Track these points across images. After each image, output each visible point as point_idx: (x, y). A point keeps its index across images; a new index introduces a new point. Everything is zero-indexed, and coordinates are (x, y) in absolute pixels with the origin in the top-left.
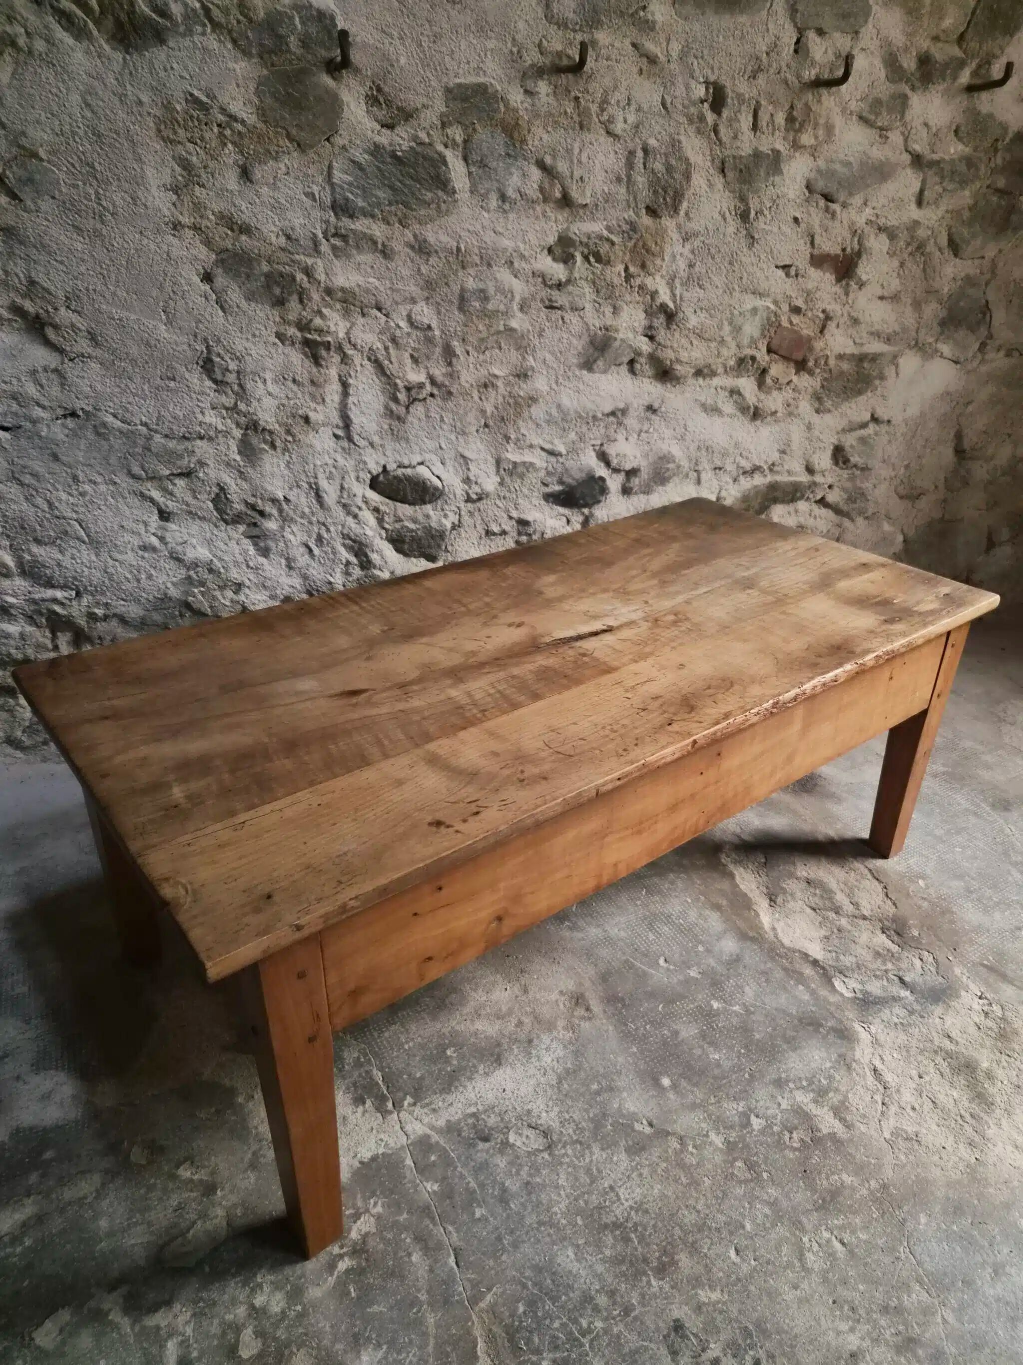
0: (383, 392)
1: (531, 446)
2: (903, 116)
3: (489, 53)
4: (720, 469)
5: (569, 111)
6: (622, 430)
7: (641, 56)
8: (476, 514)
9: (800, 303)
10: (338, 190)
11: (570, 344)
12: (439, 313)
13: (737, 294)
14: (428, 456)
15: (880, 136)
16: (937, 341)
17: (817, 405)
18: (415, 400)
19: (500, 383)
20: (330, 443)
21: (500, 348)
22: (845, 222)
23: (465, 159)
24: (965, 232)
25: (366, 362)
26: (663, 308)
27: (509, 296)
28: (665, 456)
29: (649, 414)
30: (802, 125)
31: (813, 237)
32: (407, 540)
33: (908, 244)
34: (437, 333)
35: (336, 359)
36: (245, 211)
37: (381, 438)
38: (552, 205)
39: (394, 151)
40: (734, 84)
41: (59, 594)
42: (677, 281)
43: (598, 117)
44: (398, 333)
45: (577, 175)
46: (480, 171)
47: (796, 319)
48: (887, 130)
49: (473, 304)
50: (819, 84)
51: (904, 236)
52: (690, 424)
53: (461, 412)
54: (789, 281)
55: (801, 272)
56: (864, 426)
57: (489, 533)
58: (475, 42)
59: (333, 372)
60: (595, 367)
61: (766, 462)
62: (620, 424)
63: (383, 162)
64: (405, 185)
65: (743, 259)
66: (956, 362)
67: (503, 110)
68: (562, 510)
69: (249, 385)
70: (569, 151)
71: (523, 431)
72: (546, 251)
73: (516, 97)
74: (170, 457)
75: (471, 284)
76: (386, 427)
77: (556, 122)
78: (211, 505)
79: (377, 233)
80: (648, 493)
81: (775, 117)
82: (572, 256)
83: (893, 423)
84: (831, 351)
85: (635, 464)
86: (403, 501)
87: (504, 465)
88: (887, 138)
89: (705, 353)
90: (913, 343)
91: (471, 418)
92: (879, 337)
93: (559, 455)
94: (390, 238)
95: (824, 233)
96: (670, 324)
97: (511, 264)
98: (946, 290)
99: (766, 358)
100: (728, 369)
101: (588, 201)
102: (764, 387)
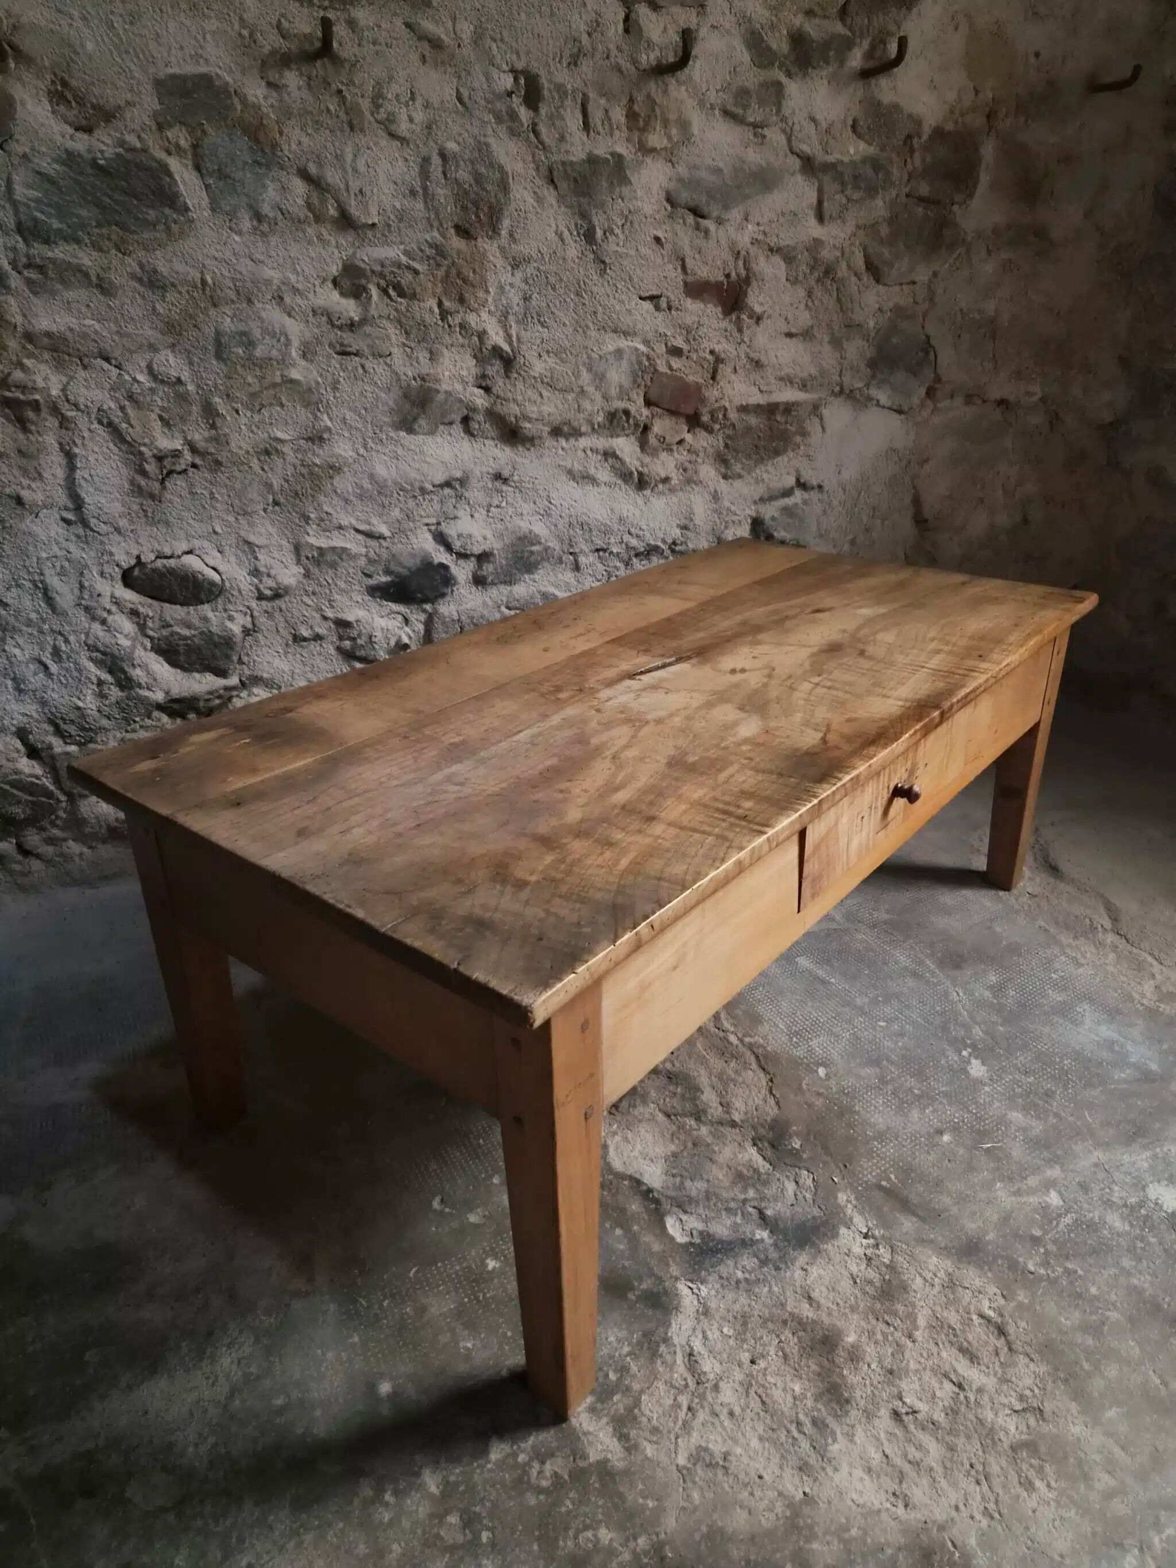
0: (126, 464)
1: (340, 527)
2: (779, 111)
3: (208, 37)
4: (605, 550)
5: (332, 108)
6: (462, 505)
7: (420, 39)
8: (277, 615)
9: (679, 342)
10: (22, 209)
11: (377, 399)
12: (191, 363)
13: (593, 333)
14: (196, 543)
15: (755, 135)
16: (868, 385)
17: (723, 470)
18: (170, 473)
19: (287, 449)
20: (60, 531)
21: (282, 406)
22: (723, 242)
23: (198, 168)
24: (886, 252)
25: (96, 427)
26: (497, 351)
27: (283, 339)
28: (526, 537)
29: (498, 483)
30: (647, 123)
31: (683, 260)
32: (181, 649)
33: (813, 268)
34: (191, 388)
35: (52, 422)
37: (131, 521)
38: (329, 226)
39: (94, 160)
40: (550, 72)
42: (511, 318)
43: (372, 114)
44: (136, 389)
45: (355, 186)
46: (221, 184)
47: (676, 363)
48: (762, 128)
49: (234, 350)
50: (664, 70)
51: (804, 257)
52: (554, 495)
53: (238, 486)
54: (660, 316)
55: (675, 304)
56: (787, 493)
57: (297, 639)
58: (188, 22)
59: (50, 440)
60: (416, 427)
61: (664, 541)
62: (460, 497)
63: (81, 173)
64: (116, 201)
65: (595, 289)
66: (900, 412)
67: (239, 107)
68: (395, 607)
70: (339, 157)
71: (326, 508)
72: (330, 285)
73: (256, 91)
75: (228, 324)
76: (135, 507)
77: (317, 122)
79: (87, 262)
80: (510, 583)
81: (610, 113)
82: (365, 289)
83: (826, 488)
84: (730, 401)
85: (486, 547)
86: (172, 601)
87: (306, 552)
88: (764, 137)
89: (561, 406)
90: (837, 389)
91: (253, 493)
92: (791, 383)
93: (380, 537)
94: (108, 269)
95: (697, 256)
96: (509, 371)
97: (279, 298)
98: (872, 324)
99: (645, 412)
100: (596, 427)
101: (375, 221)
102: (647, 448)
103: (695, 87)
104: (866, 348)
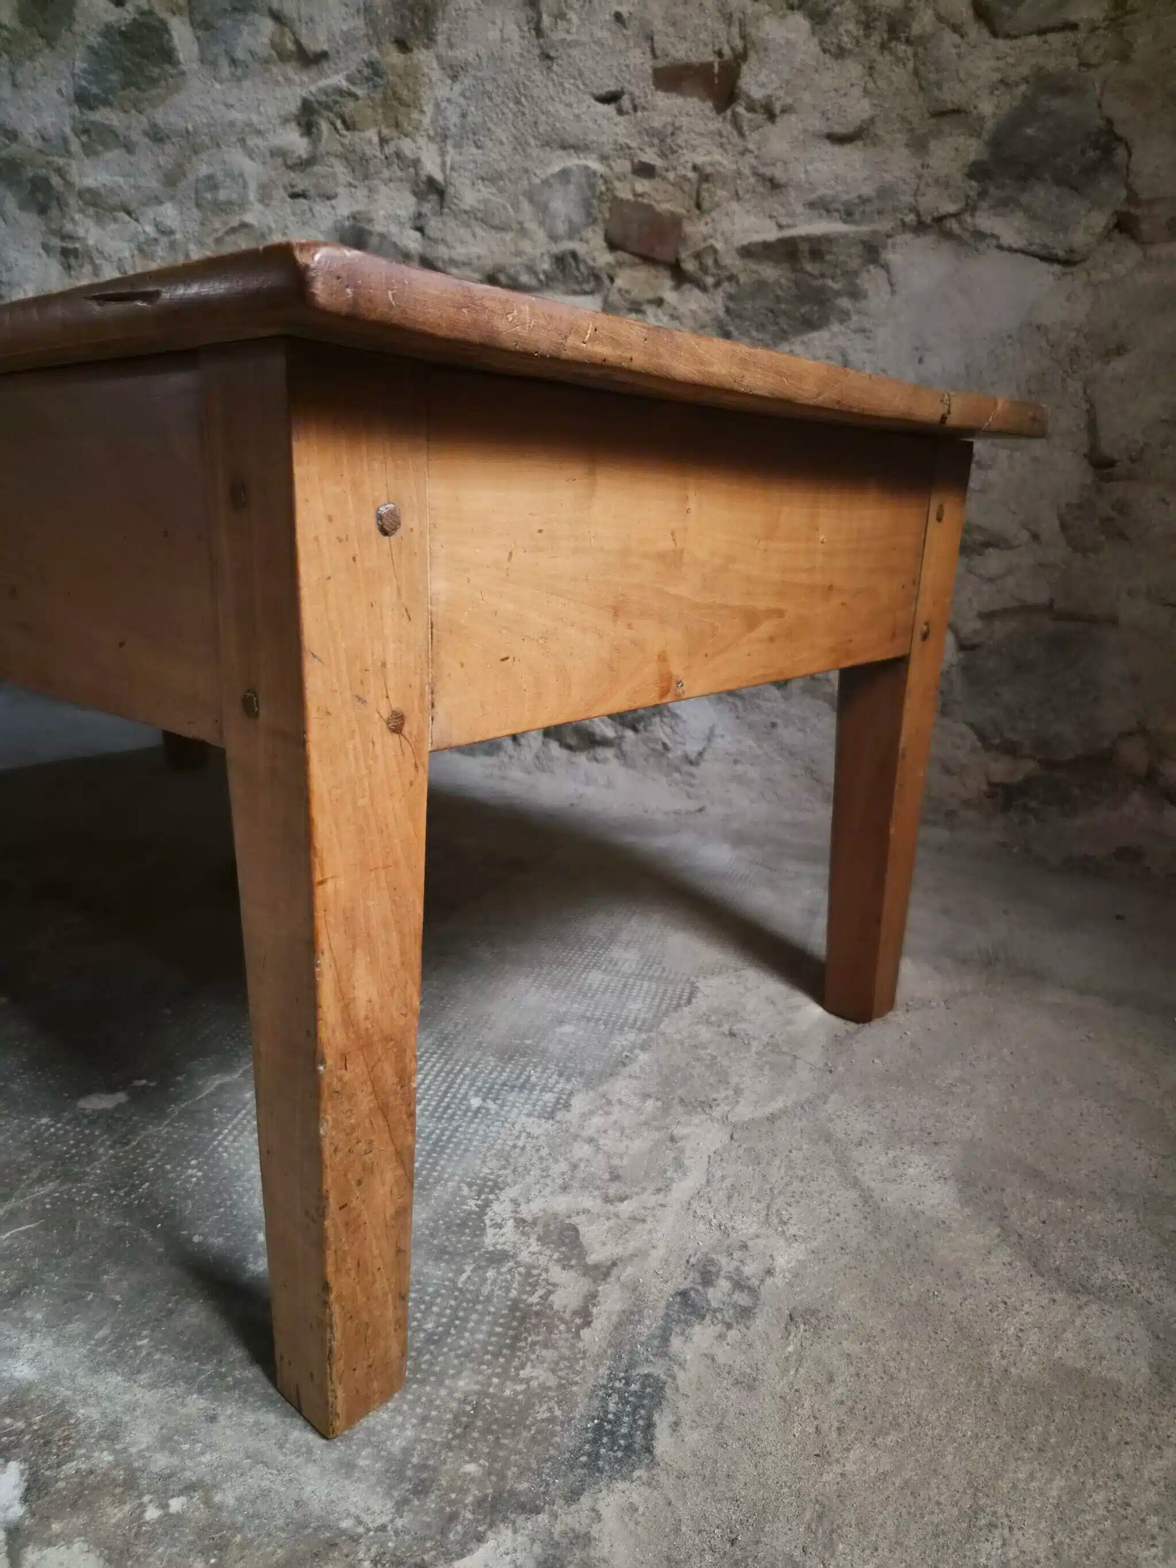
9: (650, 156)
10: (78, 80)
12: (181, 213)
13: (535, 151)
16: (971, 208)
23: (192, 24)
26: (431, 181)
27: (241, 180)
31: (652, 39)
33: (868, 27)
36: (13, 116)
38: (294, 63)
39: (121, 29)
42: (450, 142)
44: (142, 238)
45: (306, 13)
46: (207, 34)
47: (642, 185)
49: (206, 195)
54: (623, 121)
55: (641, 101)
63: (113, 41)
64: (133, 63)
65: (536, 92)
72: (293, 126)
75: (204, 170)
79: (116, 124)
82: (317, 124)
84: (726, 241)
89: (494, 249)
90: (910, 218)
92: (828, 211)
94: (128, 128)
95: (671, 30)
96: (442, 207)
97: (242, 141)
98: (986, 107)
99: (604, 258)
100: (542, 277)
101: (326, 47)
102: (608, 308)
104: (973, 149)
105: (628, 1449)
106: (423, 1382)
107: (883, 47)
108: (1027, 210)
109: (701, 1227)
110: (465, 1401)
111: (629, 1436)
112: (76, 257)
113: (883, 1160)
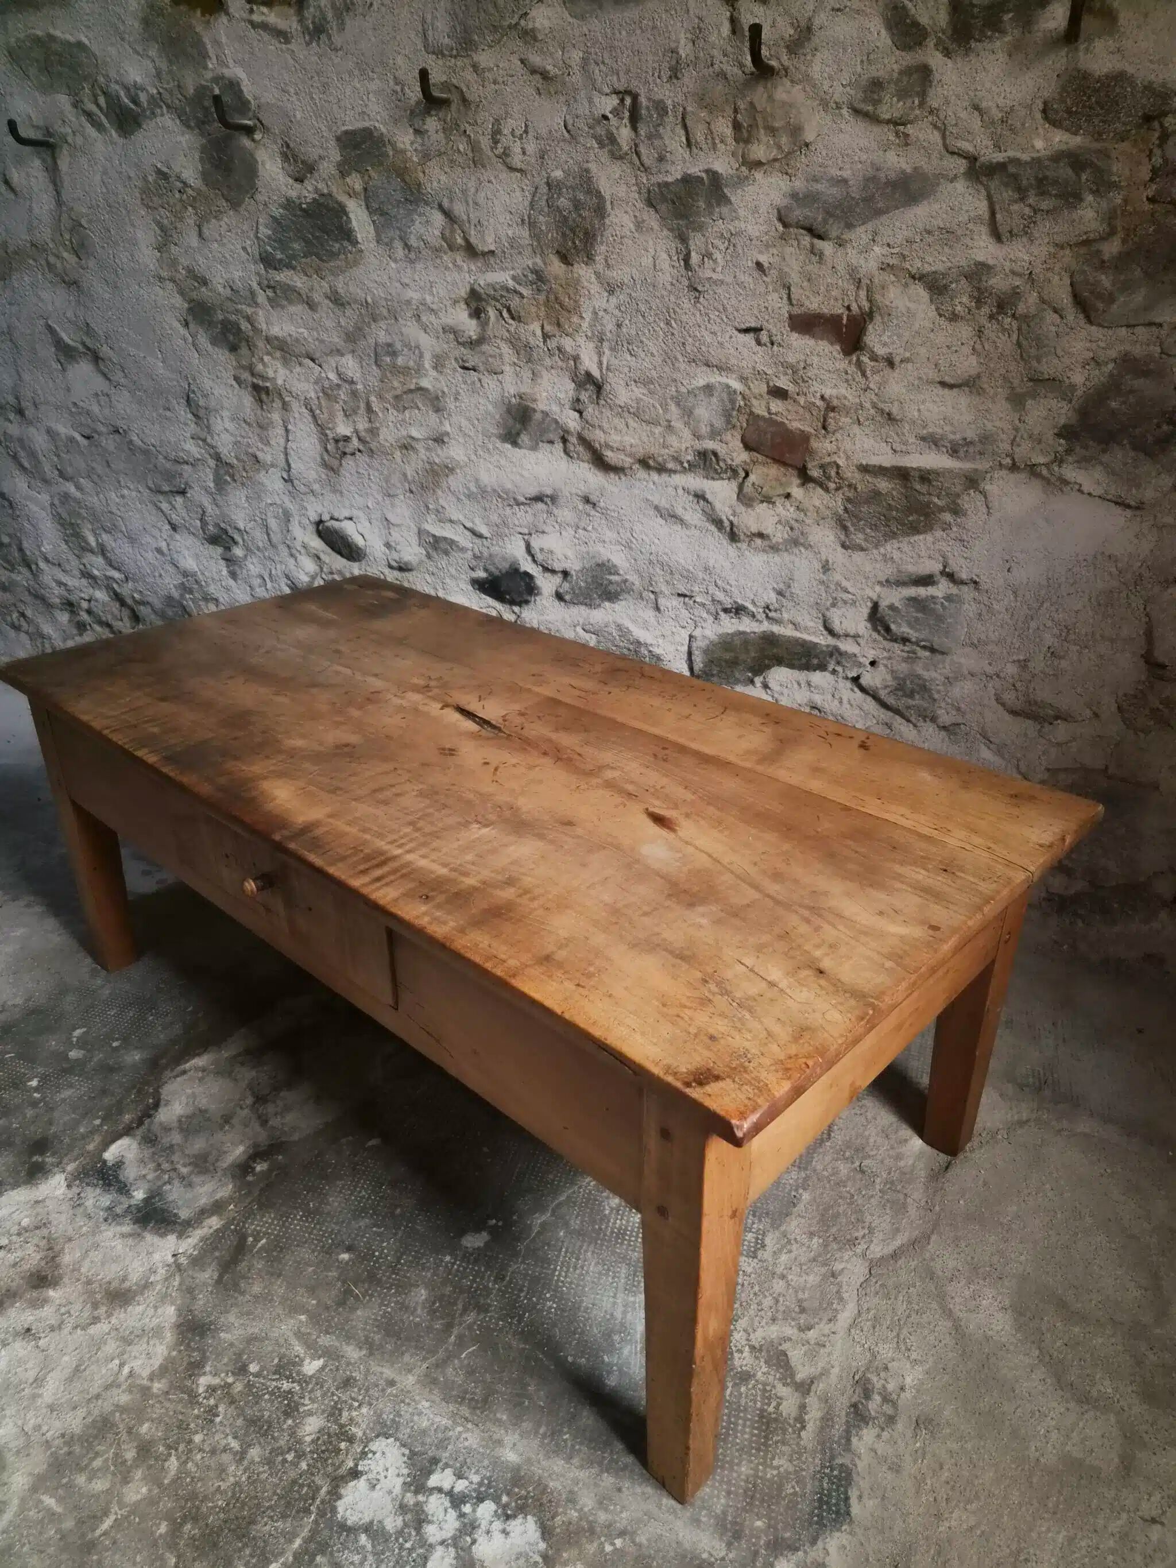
0: (318, 442)
1: (451, 521)
2: (924, 102)
3: (372, 96)
4: (691, 597)
5: (461, 147)
6: (551, 521)
7: (533, 71)
9: (783, 383)
10: (262, 243)
11: (487, 411)
12: (361, 367)
13: (681, 366)
14: (355, 513)
15: (895, 134)
16: (1059, 460)
17: (843, 537)
18: (345, 454)
19: (420, 446)
20: (279, 485)
21: (418, 409)
22: (840, 267)
23: (368, 208)
25: (304, 410)
26: (588, 374)
27: (417, 350)
28: (603, 564)
29: (588, 507)
30: (750, 134)
31: (789, 289)
33: (979, 302)
34: (360, 387)
35: (277, 404)
36: (202, 264)
37: (321, 487)
38: (460, 254)
39: (302, 204)
40: (649, 89)
41: (116, 575)
42: (606, 344)
43: (492, 148)
44: (326, 384)
45: (475, 217)
46: (382, 219)
47: (777, 406)
48: (904, 124)
49: (386, 358)
51: (961, 286)
52: (638, 528)
53: (386, 472)
54: (761, 351)
55: (777, 338)
58: (359, 86)
59: (276, 417)
60: (520, 441)
61: (753, 603)
62: (550, 513)
63: (294, 215)
64: (315, 237)
65: (684, 318)
68: (491, 600)
69: (212, 420)
70: (464, 192)
71: (442, 502)
72: (464, 307)
73: (405, 139)
74: (169, 476)
75: (383, 337)
76: (323, 476)
77: (452, 161)
78: (198, 523)
79: (299, 284)
80: (590, 606)
81: (712, 127)
82: (485, 311)
83: (983, 586)
84: (848, 458)
85: (567, 565)
86: (342, 555)
87: (424, 537)
88: (907, 136)
89: (645, 439)
90: (1008, 460)
91: (395, 479)
92: (937, 445)
93: (480, 536)
94: (311, 289)
95: (805, 284)
96: (598, 397)
97: (418, 317)
98: (1078, 378)
99: (740, 456)
100: (686, 465)
101: (493, 248)
102: (742, 496)
103: (814, 86)
104: (1063, 412)
105: (837, 1513)
106: (722, 1468)
107: (991, 317)
108: (1106, 466)
109: (858, 1349)
110: (747, 1481)
111: (837, 1505)
112: (267, 393)
113: (967, 1293)
